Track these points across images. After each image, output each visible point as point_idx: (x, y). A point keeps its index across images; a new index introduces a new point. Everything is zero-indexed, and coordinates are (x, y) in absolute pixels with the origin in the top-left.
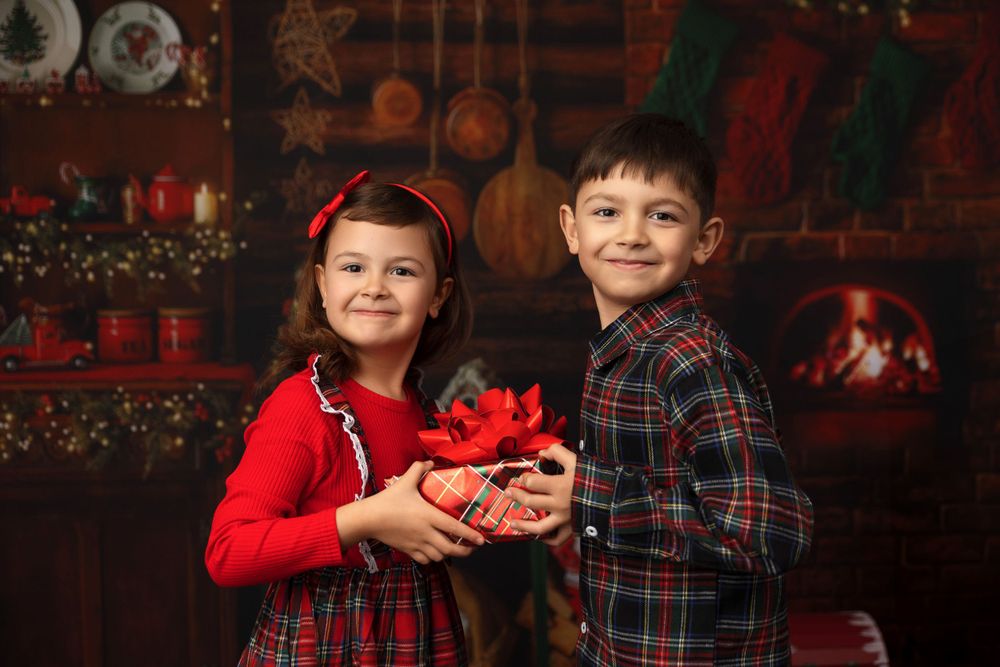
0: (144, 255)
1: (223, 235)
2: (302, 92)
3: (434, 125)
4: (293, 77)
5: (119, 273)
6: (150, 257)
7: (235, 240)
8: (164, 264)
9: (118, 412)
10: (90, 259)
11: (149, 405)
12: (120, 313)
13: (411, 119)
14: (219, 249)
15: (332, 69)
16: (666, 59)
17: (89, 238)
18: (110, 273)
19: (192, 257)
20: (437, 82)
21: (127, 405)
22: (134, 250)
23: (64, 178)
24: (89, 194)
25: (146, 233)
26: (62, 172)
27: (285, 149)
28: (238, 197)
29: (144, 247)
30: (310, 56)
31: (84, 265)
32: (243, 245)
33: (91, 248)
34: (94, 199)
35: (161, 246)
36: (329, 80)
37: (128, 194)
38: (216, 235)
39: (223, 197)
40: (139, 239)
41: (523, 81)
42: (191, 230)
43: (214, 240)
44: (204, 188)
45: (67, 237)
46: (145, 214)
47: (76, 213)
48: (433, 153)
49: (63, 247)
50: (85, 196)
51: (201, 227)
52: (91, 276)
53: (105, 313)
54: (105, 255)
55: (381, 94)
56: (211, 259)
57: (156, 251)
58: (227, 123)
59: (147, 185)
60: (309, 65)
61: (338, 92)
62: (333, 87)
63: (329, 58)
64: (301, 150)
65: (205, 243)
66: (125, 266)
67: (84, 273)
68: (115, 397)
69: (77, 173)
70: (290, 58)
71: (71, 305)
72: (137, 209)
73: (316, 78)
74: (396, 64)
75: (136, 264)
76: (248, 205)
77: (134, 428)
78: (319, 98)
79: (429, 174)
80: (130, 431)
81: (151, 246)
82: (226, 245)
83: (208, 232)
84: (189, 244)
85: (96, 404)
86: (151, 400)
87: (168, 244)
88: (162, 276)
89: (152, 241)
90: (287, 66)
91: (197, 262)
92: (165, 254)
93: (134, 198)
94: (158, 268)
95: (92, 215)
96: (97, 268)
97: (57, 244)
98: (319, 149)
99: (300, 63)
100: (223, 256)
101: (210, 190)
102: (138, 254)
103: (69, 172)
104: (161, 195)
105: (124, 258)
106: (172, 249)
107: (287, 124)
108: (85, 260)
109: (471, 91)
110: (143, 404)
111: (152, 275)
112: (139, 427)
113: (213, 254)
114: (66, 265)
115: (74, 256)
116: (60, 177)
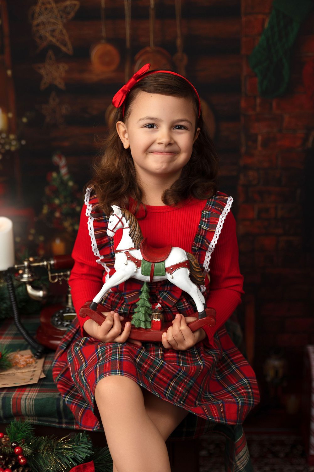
1: (12, 137)
2: (50, 53)
3: (127, 70)
4: (45, 44)
7: (19, 139)
13: (113, 67)
14: (10, 144)
15: (67, 38)
16: (266, 25)
20: (128, 44)
27: (43, 87)
28: (19, 115)
30: (54, 31)
32: (23, 142)
36: (65, 45)
38: (8, 137)
39: (10, 115)
41: (179, 42)
43: (7, 140)
55: (96, 52)
56: (6, 150)
58: (9, 72)
60: (53, 36)
61: (70, 52)
62: (68, 49)
63: (64, 31)
64: (52, 88)
65: (2, 141)
70: (42, 32)
73: (58, 44)
74: (104, 34)
76: (25, 120)
78: (60, 56)
82: (14, 143)
83: (4, 136)
90: (41, 37)
98: (62, 86)
99: (48, 35)
100: (13, 149)
101: (3, 111)
107: (43, 72)
109: (148, 49)
113: (7, 147)
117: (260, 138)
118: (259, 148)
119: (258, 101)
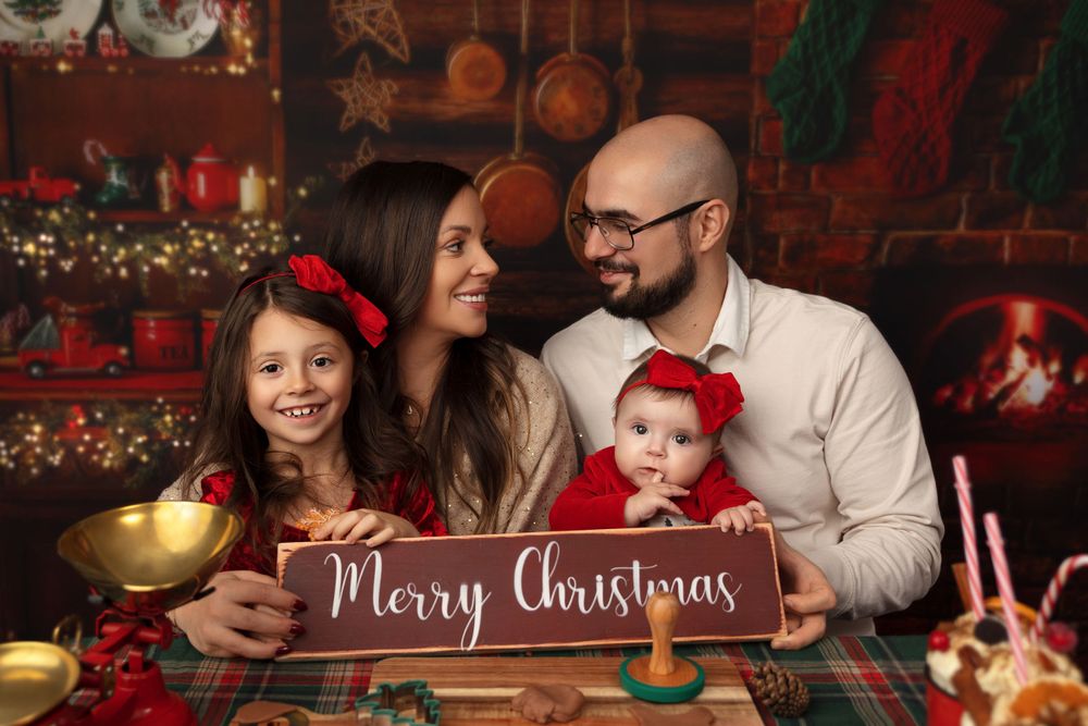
0: (184, 249)
1: (273, 226)
2: (364, 57)
3: (519, 99)
4: (353, 38)
5: (156, 270)
6: (190, 251)
7: (288, 232)
8: (206, 259)
9: (158, 425)
10: (122, 252)
11: (193, 418)
12: (158, 314)
13: (492, 91)
14: (270, 242)
15: (399, 29)
16: (803, 18)
17: (120, 228)
18: (146, 269)
19: (239, 251)
20: (524, 46)
21: (168, 418)
22: (172, 243)
23: (90, 158)
24: (118, 178)
25: (185, 224)
26: (87, 150)
27: (344, 126)
28: (290, 182)
29: (183, 239)
30: (373, 13)
31: (116, 260)
32: (297, 238)
33: (124, 240)
34: (125, 184)
35: (203, 238)
36: (395, 43)
37: (163, 177)
38: (265, 226)
39: (273, 181)
40: (178, 231)
41: (627, 44)
42: (236, 220)
43: (263, 233)
44: (251, 171)
45: (96, 227)
46: (184, 202)
47: (104, 199)
48: (518, 131)
49: (91, 238)
50: (114, 178)
51: (248, 217)
52: (123, 272)
53: (140, 314)
54: (139, 247)
55: (457, 60)
56: (260, 254)
57: (197, 244)
58: (276, 94)
59: (185, 168)
60: (372, 25)
61: (406, 59)
62: (401, 52)
63: (395, 15)
64: (364, 128)
65: (253, 235)
66: (162, 261)
67: (115, 268)
68: (155, 408)
69: (104, 152)
70: (349, 15)
71: (102, 304)
72: (174, 196)
73: (380, 40)
74: (475, 24)
75: (174, 258)
76: (302, 192)
77: (176, 444)
78: (384, 65)
79: (513, 158)
80: (172, 447)
81: (192, 238)
82: (277, 238)
83: (256, 223)
84: (235, 237)
85: (134, 416)
86: (195, 412)
87: (211, 236)
88: (205, 273)
89: (192, 232)
90: (345, 25)
91: (244, 258)
92: (207, 248)
93: (171, 182)
94: (200, 264)
95: (121, 203)
96: (130, 263)
97: (84, 234)
98: (384, 125)
99: (361, 21)
100: (274, 251)
101: (258, 174)
102: (177, 247)
103: (94, 150)
104: (201, 179)
105: (160, 252)
106: (215, 242)
107: (345, 95)
108: (116, 253)
109: (564, 56)
110: (186, 417)
111: (193, 271)
112: (182, 442)
113: (263, 248)
114: (95, 259)
115: (103, 248)
116: (82, 156)
117: (782, 242)
118: (781, 263)
119: (782, 168)
